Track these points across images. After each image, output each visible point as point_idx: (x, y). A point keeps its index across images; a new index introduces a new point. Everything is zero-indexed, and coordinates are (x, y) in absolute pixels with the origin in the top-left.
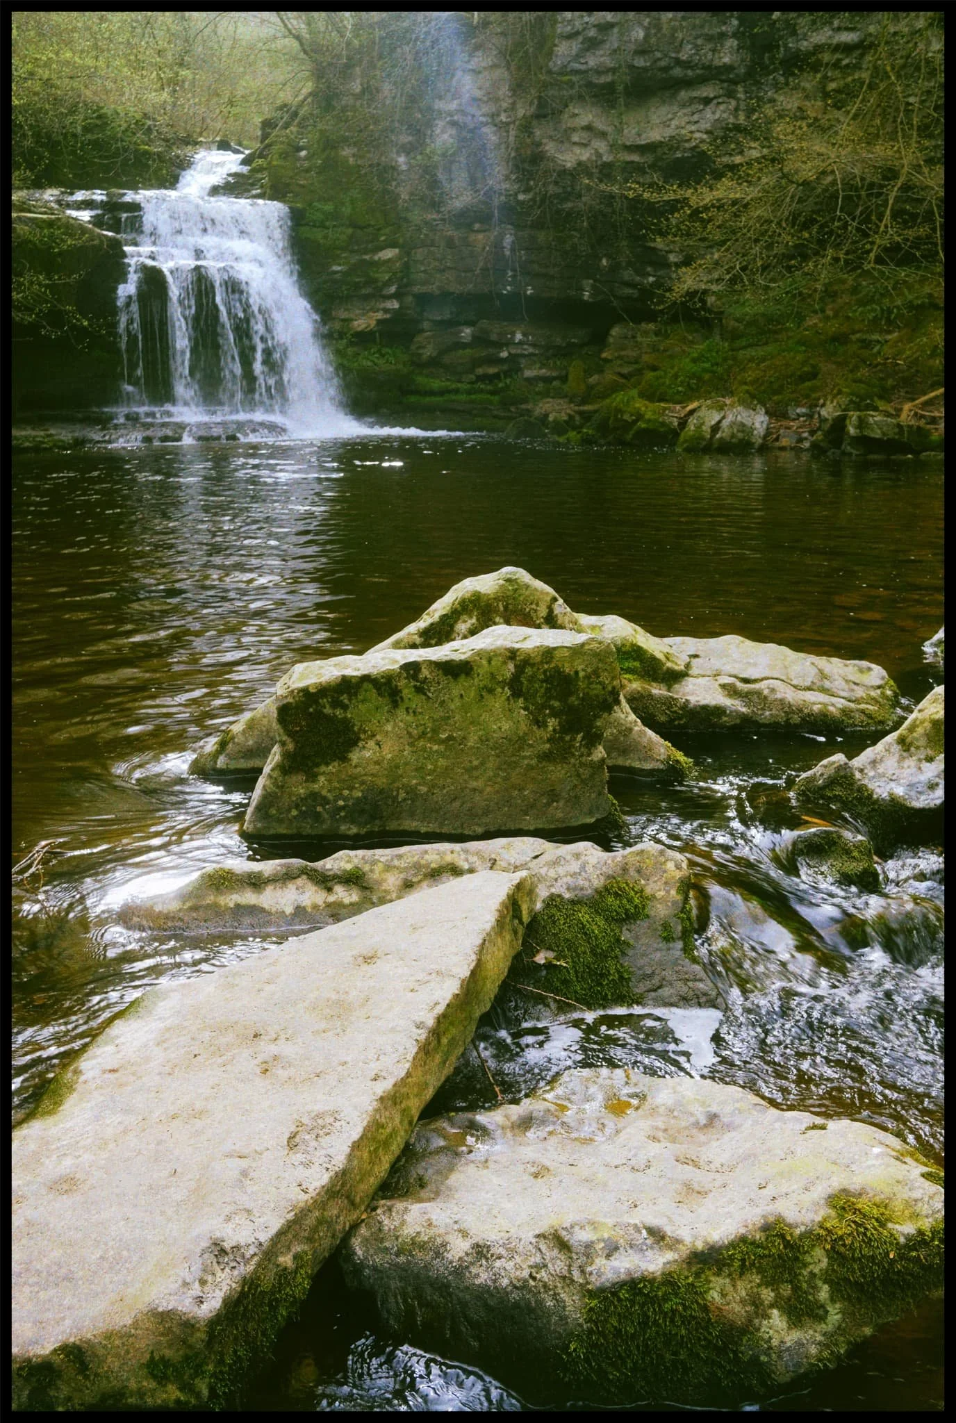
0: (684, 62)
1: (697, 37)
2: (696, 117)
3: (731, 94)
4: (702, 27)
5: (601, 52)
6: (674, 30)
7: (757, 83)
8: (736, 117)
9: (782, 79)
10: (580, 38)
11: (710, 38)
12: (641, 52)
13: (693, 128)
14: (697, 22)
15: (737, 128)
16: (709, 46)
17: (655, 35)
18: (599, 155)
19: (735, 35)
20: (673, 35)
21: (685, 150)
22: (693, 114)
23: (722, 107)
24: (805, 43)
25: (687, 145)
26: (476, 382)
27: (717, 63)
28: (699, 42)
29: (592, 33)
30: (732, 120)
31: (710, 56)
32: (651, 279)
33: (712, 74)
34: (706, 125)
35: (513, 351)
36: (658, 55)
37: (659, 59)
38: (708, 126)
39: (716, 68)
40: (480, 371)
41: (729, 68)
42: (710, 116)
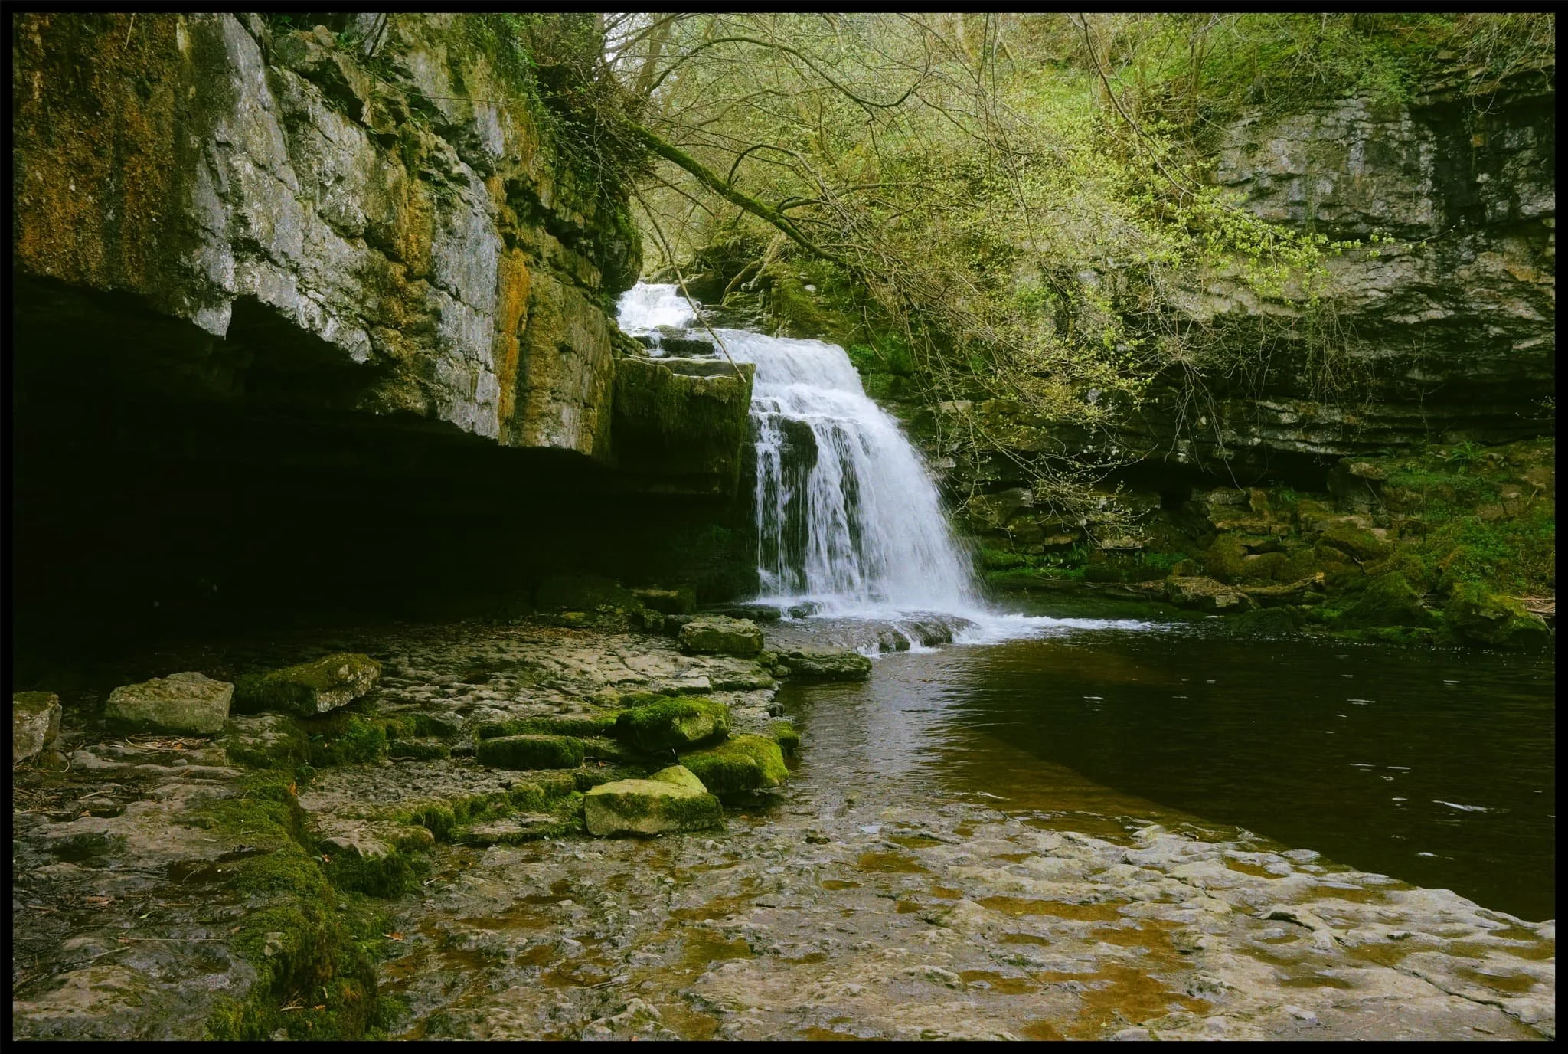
0: (1374, 218)
1: (1388, 194)
2: (1372, 274)
3: (1417, 253)
4: (1394, 185)
5: (1272, 203)
6: (1365, 186)
7: (1453, 245)
8: (1422, 276)
9: (1483, 242)
10: (1249, 187)
11: (1403, 196)
12: (1327, 206)
13: (1367, 285)
14: (1389, 179)
15: (1422, 288)
16: (1404, 204)
17: (1346, 189)
18: (1242, 307)
19: (1428, 196)
20: (1364, 192)
21: (1354, 307)
22: (1368, 270)
23: (1405, 266)
24: (1529, 208)
25: (1357, 302)
26: (1045, 553)
27: (1412, 221)
28: (1391, 199)
29: (1267, 183)
30: (1417, 279)
31: (1404, 214)
32: (1257, 441)
33: (1404, 231)
34: (1382, 284)
35: (1093, 519)
36: (1347, 209)
37: (1347, 214)
38: (1388, 284)
39: (1411, 226)
40: (1050, 541)
41: (1424, 227)
42: (1392, 276)
